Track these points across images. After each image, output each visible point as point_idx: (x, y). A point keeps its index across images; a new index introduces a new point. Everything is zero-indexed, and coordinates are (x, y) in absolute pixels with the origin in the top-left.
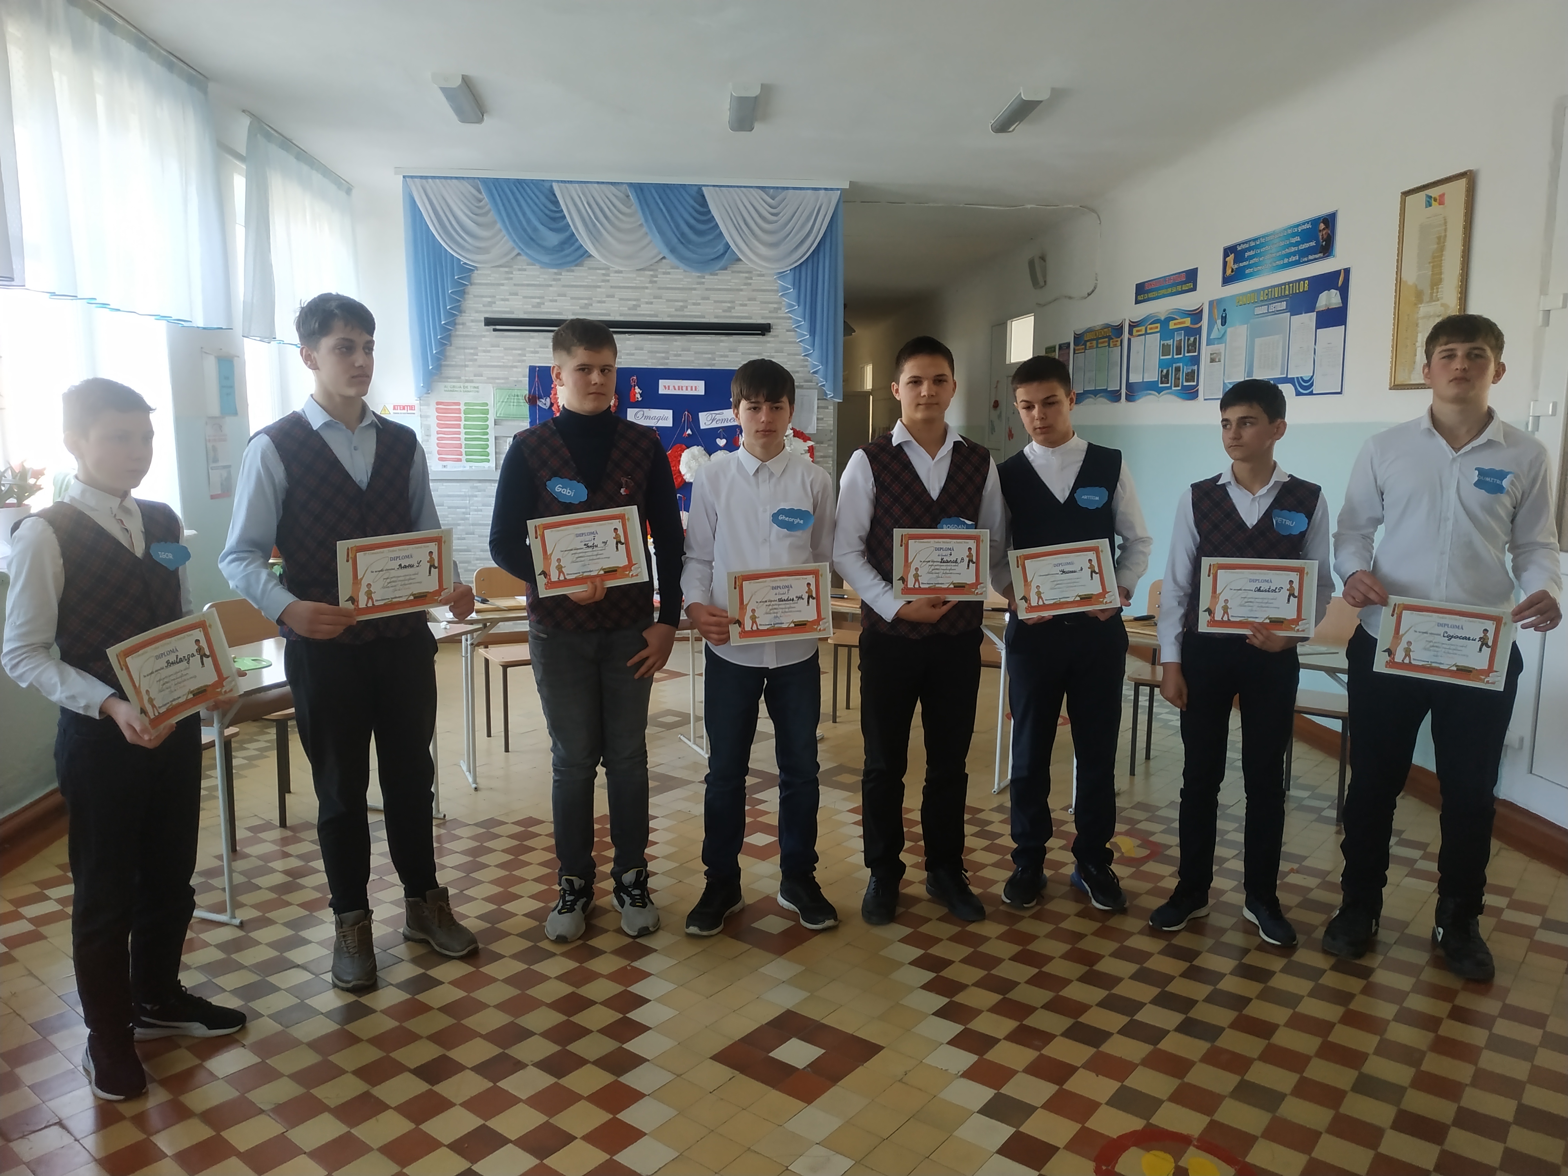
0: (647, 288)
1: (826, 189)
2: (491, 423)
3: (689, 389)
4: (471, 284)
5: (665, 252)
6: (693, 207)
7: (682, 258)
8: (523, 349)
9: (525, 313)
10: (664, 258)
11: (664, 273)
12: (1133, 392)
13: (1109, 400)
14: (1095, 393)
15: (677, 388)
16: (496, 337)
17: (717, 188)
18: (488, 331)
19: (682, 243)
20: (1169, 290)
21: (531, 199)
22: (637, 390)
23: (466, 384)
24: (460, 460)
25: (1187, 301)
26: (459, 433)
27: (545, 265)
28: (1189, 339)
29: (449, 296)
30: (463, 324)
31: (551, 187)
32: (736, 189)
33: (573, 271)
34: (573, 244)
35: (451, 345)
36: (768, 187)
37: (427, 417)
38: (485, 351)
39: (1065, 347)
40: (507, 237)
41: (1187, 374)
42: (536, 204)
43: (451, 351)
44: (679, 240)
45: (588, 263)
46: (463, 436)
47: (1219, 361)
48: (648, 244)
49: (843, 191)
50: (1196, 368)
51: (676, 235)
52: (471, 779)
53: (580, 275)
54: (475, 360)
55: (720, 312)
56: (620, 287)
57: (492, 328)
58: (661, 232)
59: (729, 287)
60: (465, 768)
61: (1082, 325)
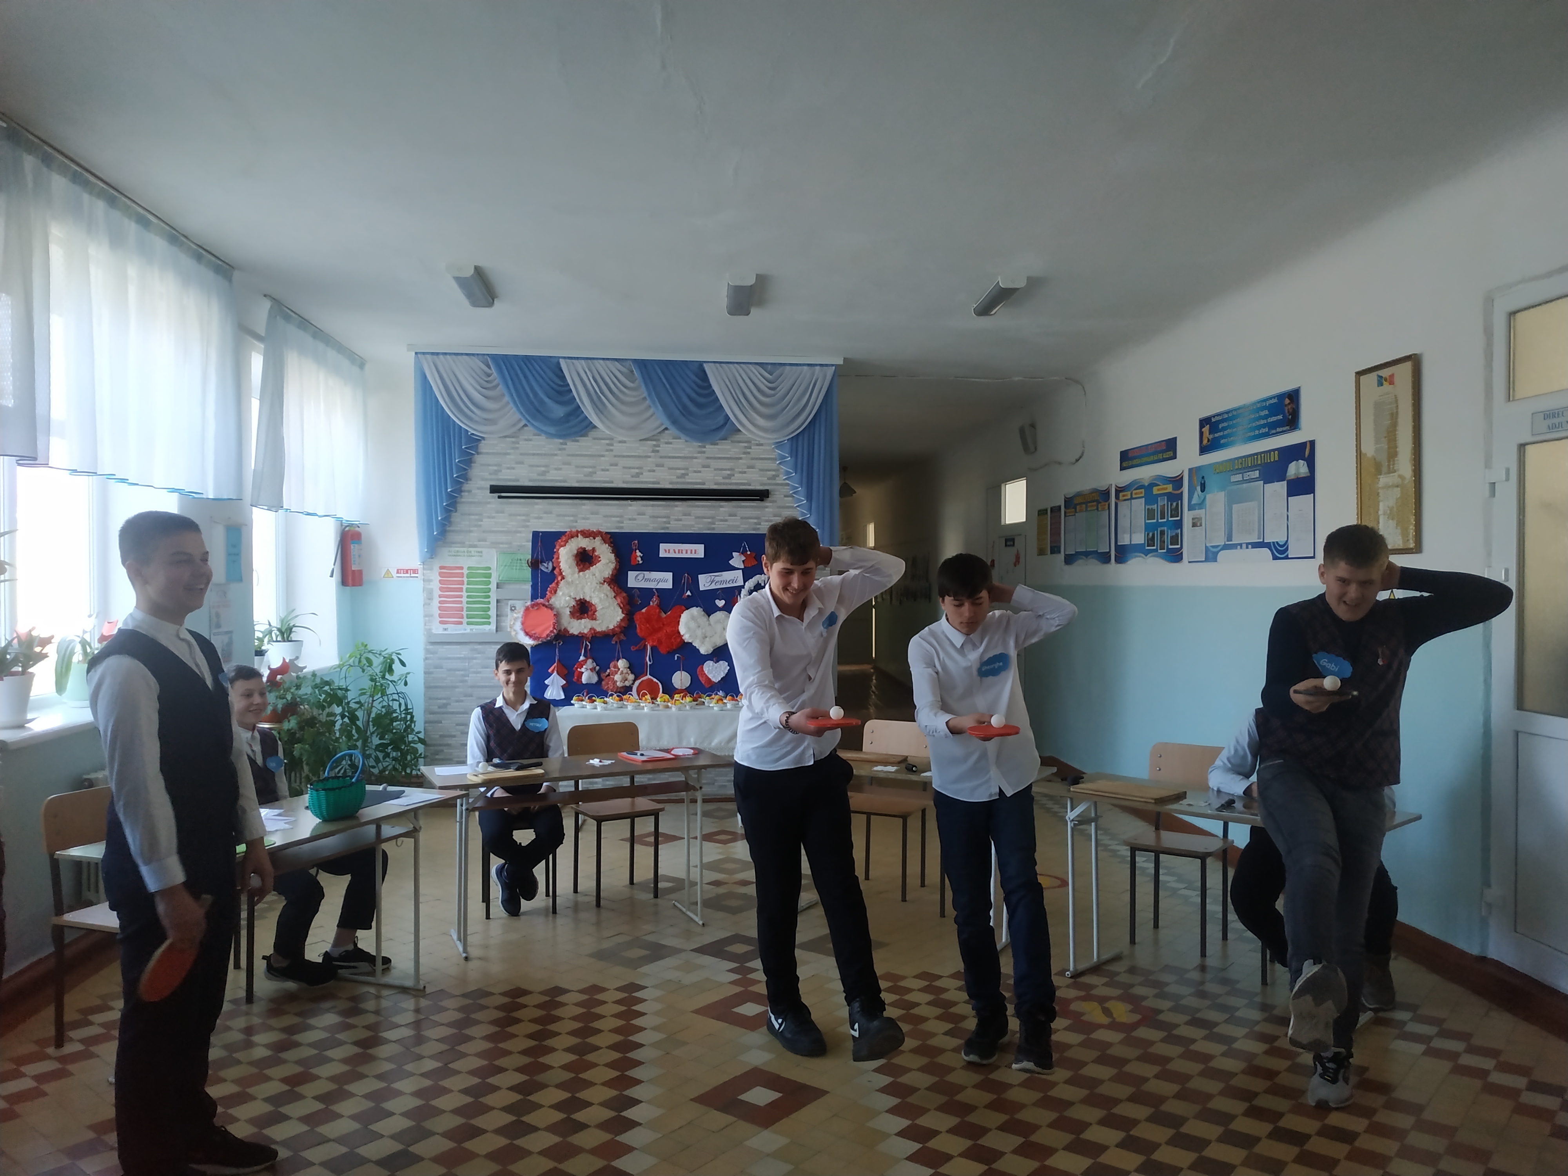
0: (650, 457)
1: (821, 365)
2: (493, 586)
3: (689, 552)
4: (478, 453)
5: (667, 424)
6: (695, 382)
7: (683, 429)
8: (527, 515)
9: (530, 481)
10: (666, 429)
11: (667, 443)
12: (1123, 554)
13: (1099, 561)
14: (1087, 554)
15: (677, 552)
16: (502, 503)
17: (718, 365)
18: (493, 497)
19: (683, 415)
20: (1152, 458)
21: (539, 374)
22: (638, 553)
23: (470, 549)
24: (461, 623)
25: (1168, 469)
26: (461, 597)
27: (550, 435)
28: (1171, 505)
29: (456, 465)
30: (469, 491)
31: (559, 363)
32: (736, 365)
33: (577, 441)
34: (578, 416)
35: (456, 511)
36: (767, 363)
37: (430, 581)
38: (489, 517)
39: (1056, 510)
40: (514, 409)
41: (1172, 537)
42: (543, 378)
43: (456, 517)
44: (680, 411)
45: (593, 434)
46: (464, 600)
47: (1201, 525)
48: (652, 415)
49: (836, 366)
50: (1179, 531)
51: (677, 407)
52: (461, 949)
53: (584, 445)
54: (480, 526)
55: (720, 479)
56: (624, 456)
57: (497, 495)
58: (663, 405)
59: (729, 456)
60: (455, 937)
61: (1071, 490)
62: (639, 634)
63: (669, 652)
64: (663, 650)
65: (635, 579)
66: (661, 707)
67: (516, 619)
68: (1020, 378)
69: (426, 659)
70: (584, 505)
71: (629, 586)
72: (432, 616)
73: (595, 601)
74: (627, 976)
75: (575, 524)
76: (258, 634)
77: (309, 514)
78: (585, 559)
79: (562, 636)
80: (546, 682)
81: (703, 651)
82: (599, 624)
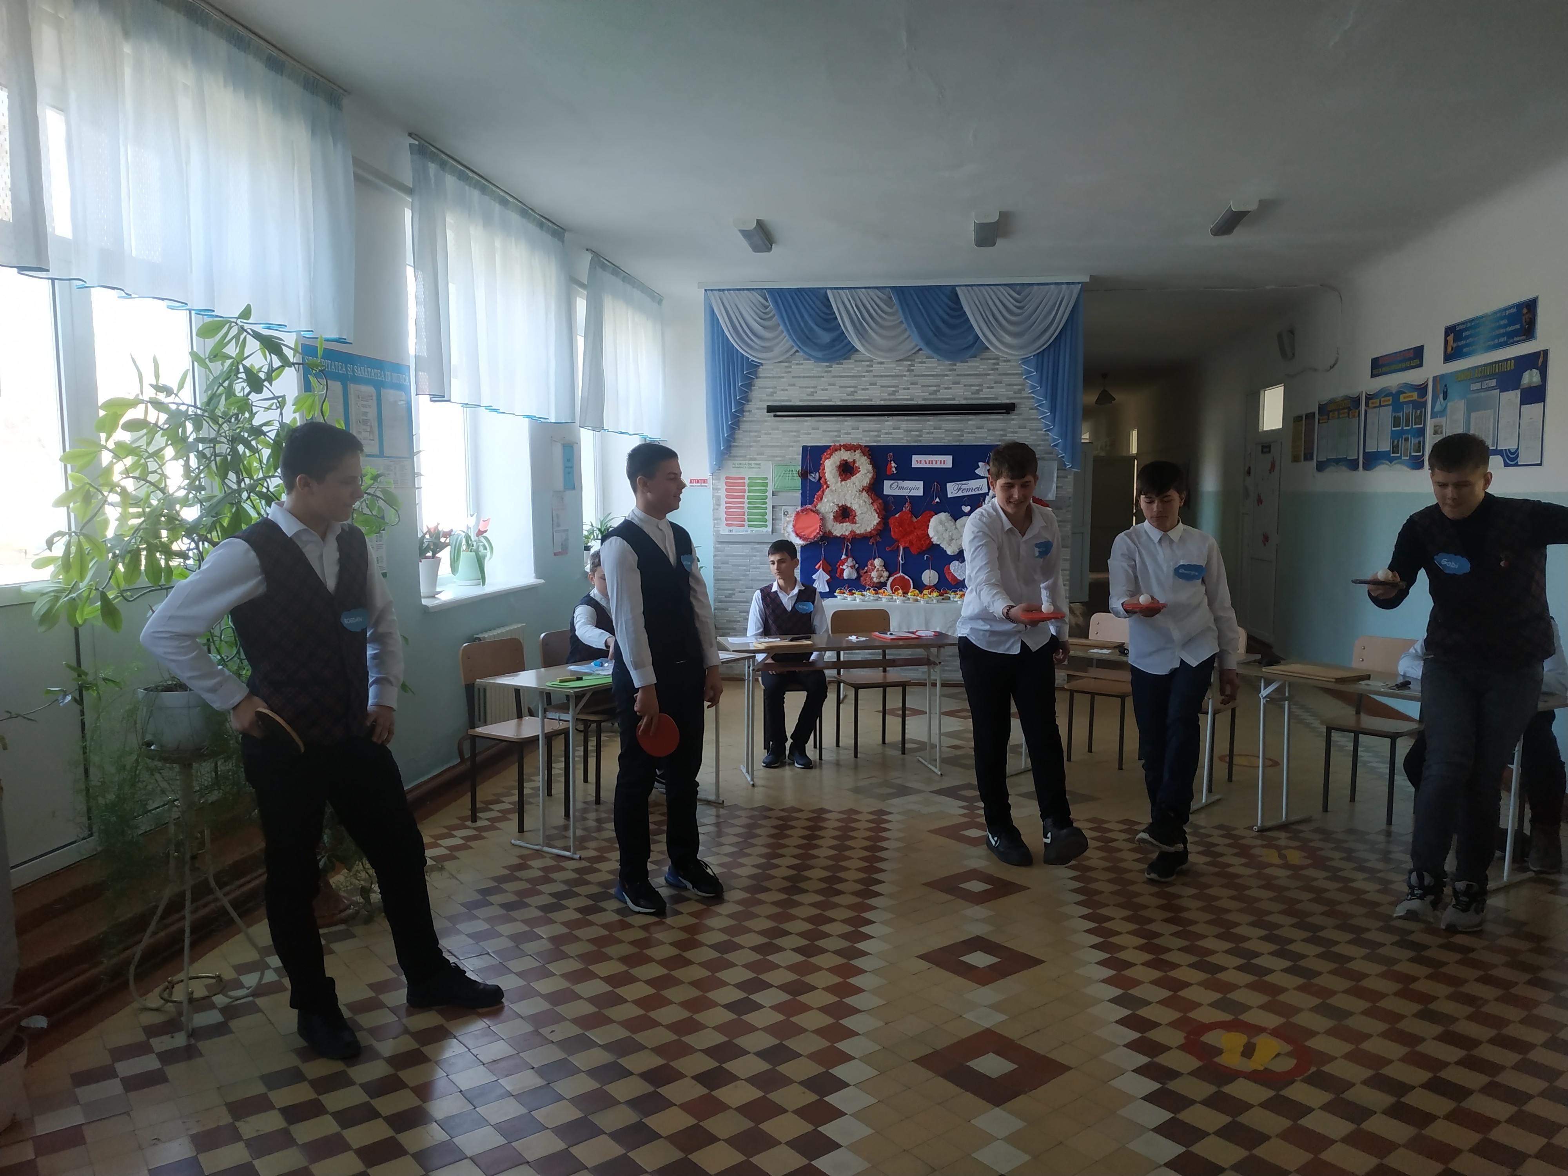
0: (905, 376)
1: (1067, 283)
2: (769, 494)
3: (939, 462)
4: (757, 378)
5: (921, 345)
6: (947, 304)
7: (935, 349)
8: (798, 431)
9: (801, 401)
10: (920, 349)
11: (921, 362)
12: (1371, 460)
13: (1348, 468)
14: (1337, 462)
15: (927, 462)
16: (777, 421)
17: (969, 288)
18: (769, 416)
19: (936, 336)
20: (1400, 366)
21: (808, 303)
22: (893, 464)
23: (750, 462)
24: (743, 526)
25: (1414, 377)
26: (743, 503)
27: (818, 359)
28: (1416, 413)
29: (739, 388)
30: (750, 411)
31: (826, 293)
32: (986, 287)
33: (842, 364)
34: (842, 341)
35: (739, 429)
36: (1015, 284)
37: (718, 489)
38: (766, 434)
39: (1310, 416)
40: (787, 338)
41: (1416, 445)
42: (812, 308)
43: (739, 434)
44: (934, 333)
45: (854, 356)
46: (746, 505)
48: (905, 340)
49: (1084, 284)
50: (1424, 438)
51: (931, 330)
52: (749, 779)
53: (848, 367)
54: (759, 441)
55: (968, 394)
56: (882, 376)
57: (773, 414)
58: (918, 328)
59: (978, 372)
60: (744, 771)
61: (1326, 396)
62: (893, 536)
63: (919, 553)
64: (914, 551)
65: (890, 488)
66: (911, 601)
67: (788, 523)
68: (1273, 287)
69: (715, 556)
70: (846, 421)
71: (885, 493)
72: (720, 519)
73: (855, 507)
74: (878, 805)
75: (838, 439)
76: (585, 533)
77: (622, 433)
78: (847, 470)
79: (827, 538)
80: (814, 577)
81: (949, 552)
82: (858, 527)
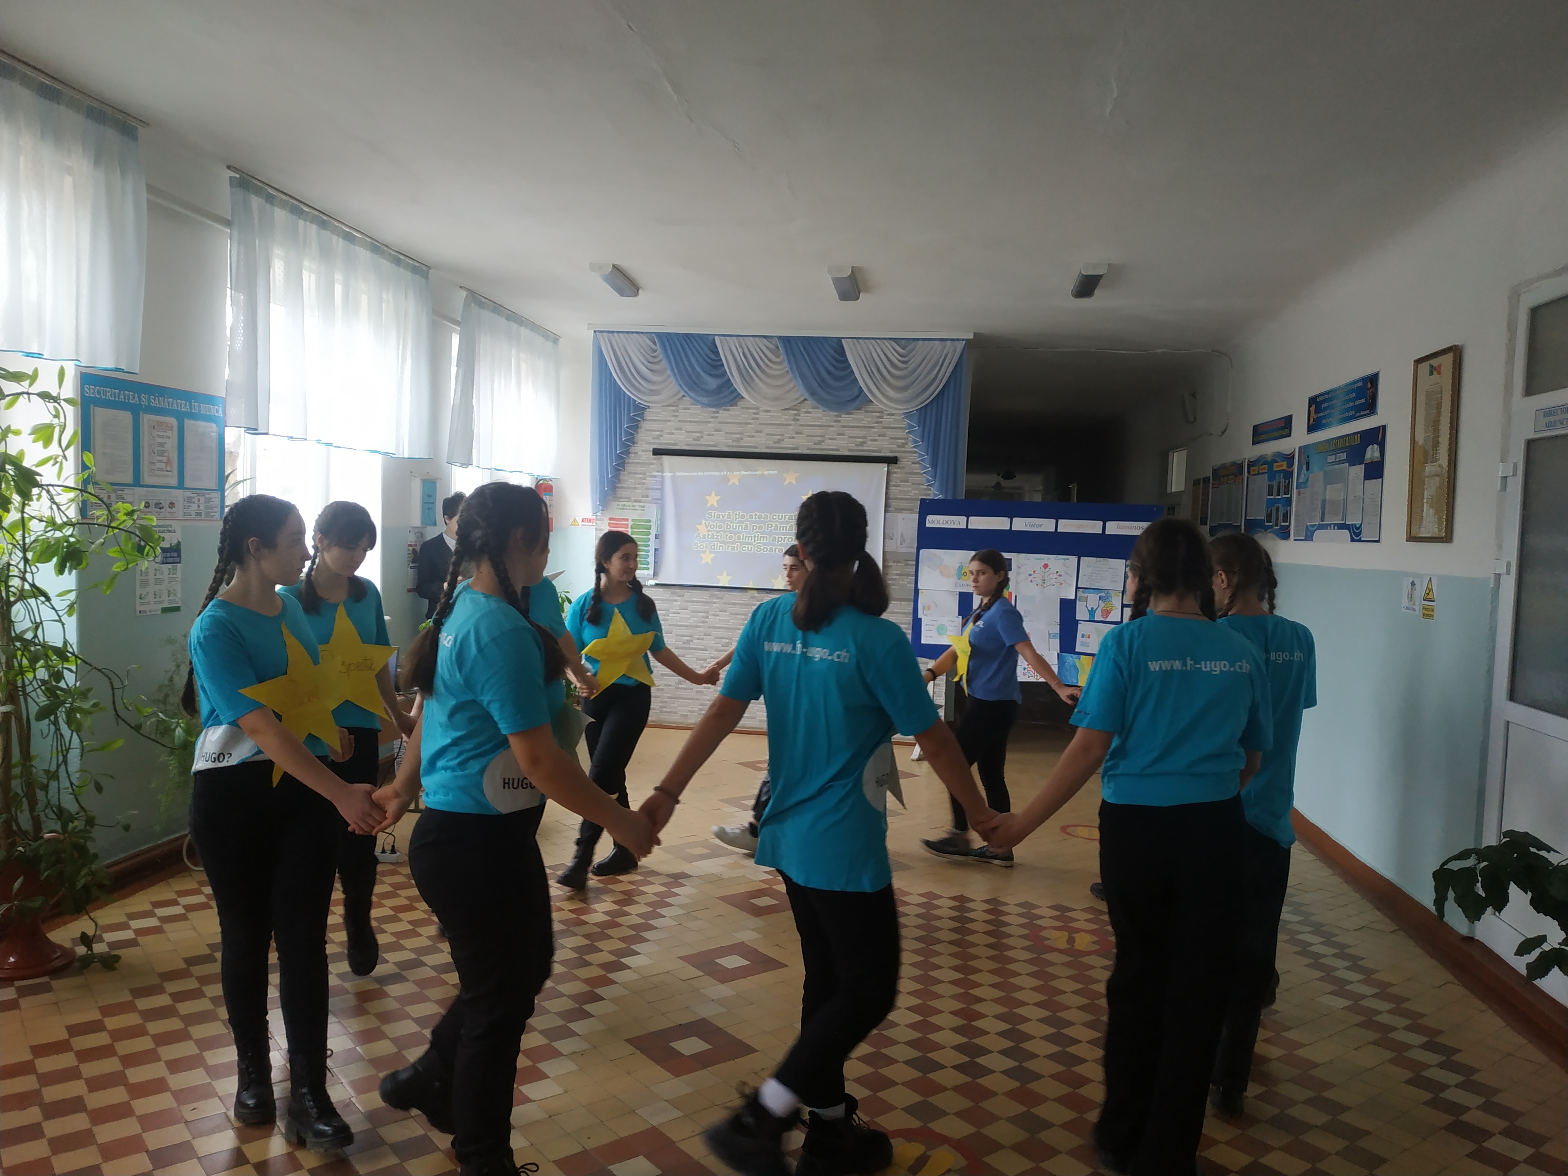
0: (790, 425)
1: (952, 340)
2: (652, 537)
4: (644, 420)
5: (806, 395)
6: (832, 356)
7: (820, 400)
9: (687, 445)
10: (805, 400)
11: (806, 412)
17: (855, 340)
18: (655, 459)
19: (821, 387)
20: (1274, 434)
21: (697, 350)
23: (635, 504)
25: (1284, 446)
27: (704, 405)
28: (1285, 482)
29: (625, 430)
30: (635, 453)
31: (714, 340)
32: (872, 340)
33: (728, 410)
34: (729, 388)
35: (624, 471)
36: (901, 339)
38: (651, 476)
39: (1206, 480)
40: (675, 382)
41: (1283, 515)
42: (700, 354)
43: (624, 476)
44: (819, 384)
45: (741, 404)
49: (967, 340)
50: (1289, 508)
51: (816, 380)
53: (733, 413)
54: (644, 483)
55: (853, 446)
56: (768, 424)
57: (657, 456)
58: (803, 378)
59: (862, 424)
61: (1218, 461)
68: (1165, 350)
74: (682, 867)
77: (497, 470)
